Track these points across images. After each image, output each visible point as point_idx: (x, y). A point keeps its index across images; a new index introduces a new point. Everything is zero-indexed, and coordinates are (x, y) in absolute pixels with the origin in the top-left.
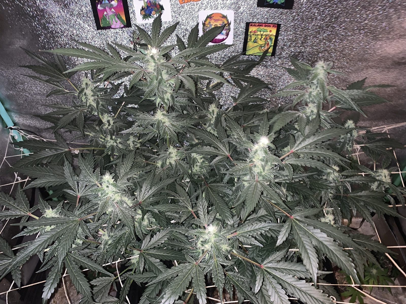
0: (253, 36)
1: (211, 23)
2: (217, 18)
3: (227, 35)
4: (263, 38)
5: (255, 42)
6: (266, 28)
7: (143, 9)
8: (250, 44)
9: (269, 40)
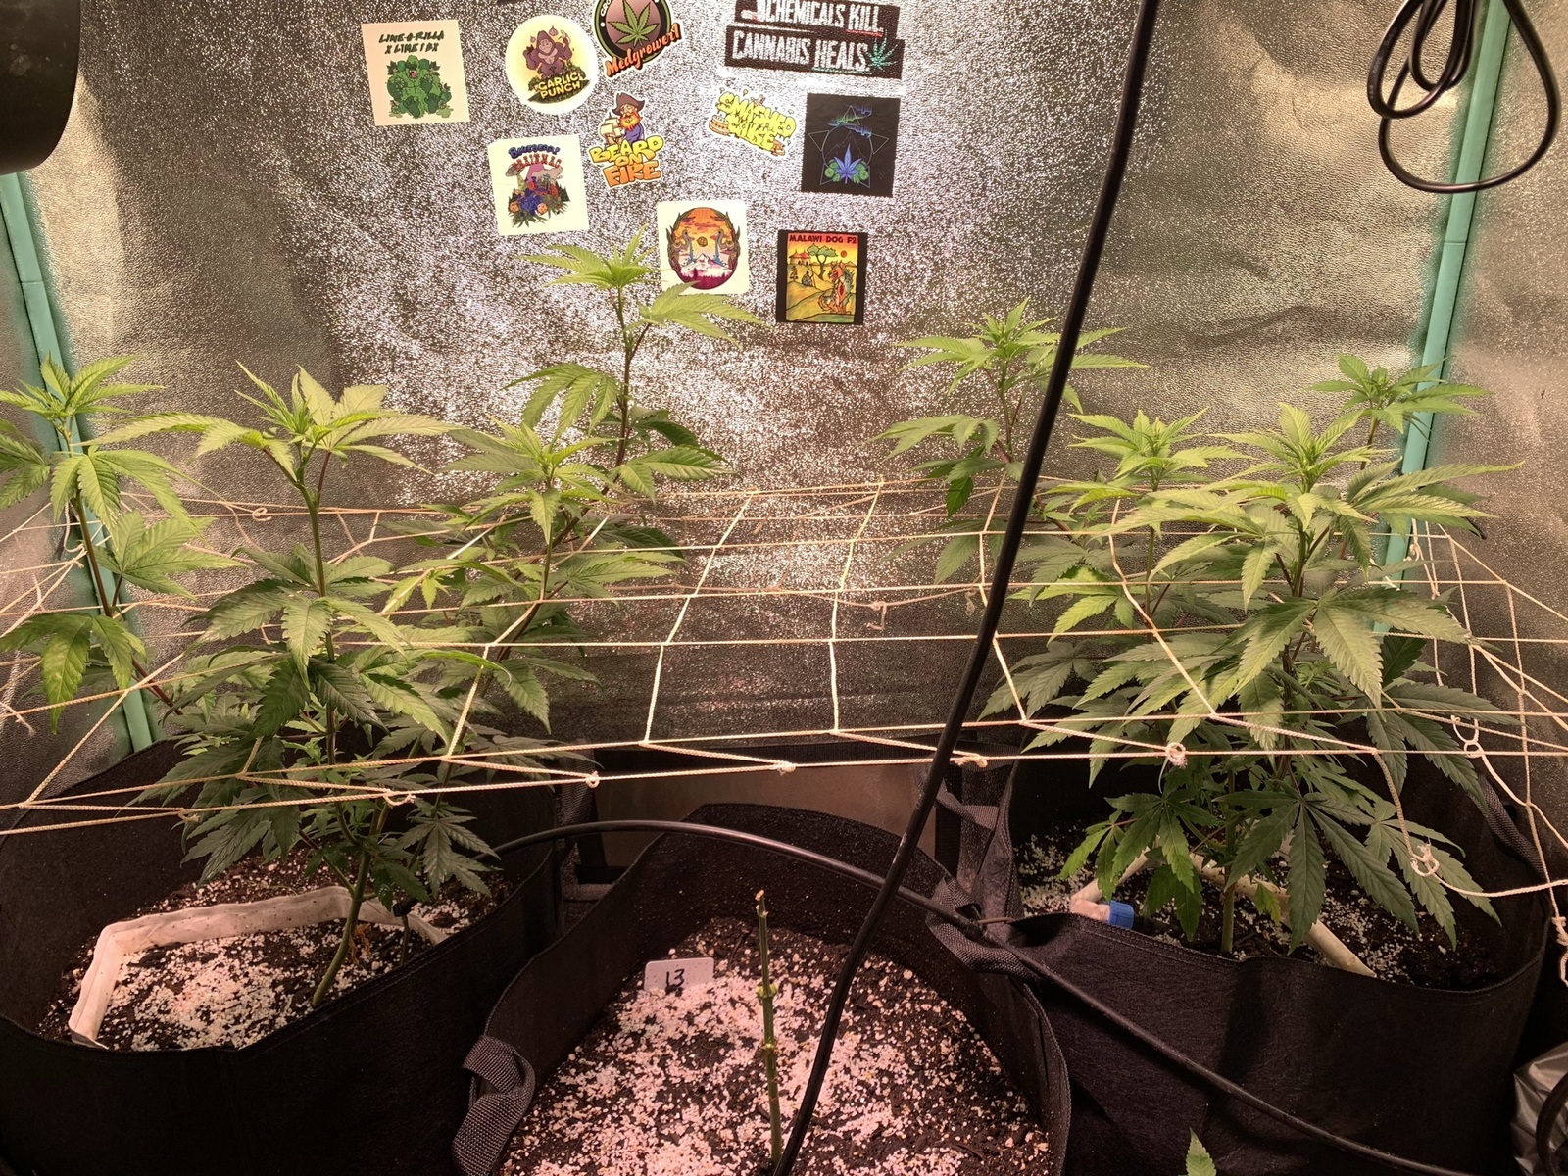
0: (798, 268)
1: (690, 235)
2: (704, 221)
3: (733, 265)
4: (826, 274)
5: (807, 283)
6: (830, 245)
7: (515, 197)
8: (795, 290)
9: (842, 280)
